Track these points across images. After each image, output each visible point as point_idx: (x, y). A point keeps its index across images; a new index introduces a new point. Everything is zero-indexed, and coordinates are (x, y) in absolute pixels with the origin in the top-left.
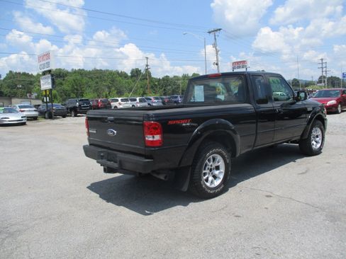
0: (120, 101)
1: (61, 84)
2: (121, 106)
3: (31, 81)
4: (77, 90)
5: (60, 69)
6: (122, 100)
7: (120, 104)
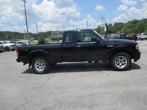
0: (142, 35)
1: (135, 26)
2: (143, 37)
3: (122, 26)
4: (142, 29)
5: (135, 20)
6: (144, 34)
7: (142, 36)
